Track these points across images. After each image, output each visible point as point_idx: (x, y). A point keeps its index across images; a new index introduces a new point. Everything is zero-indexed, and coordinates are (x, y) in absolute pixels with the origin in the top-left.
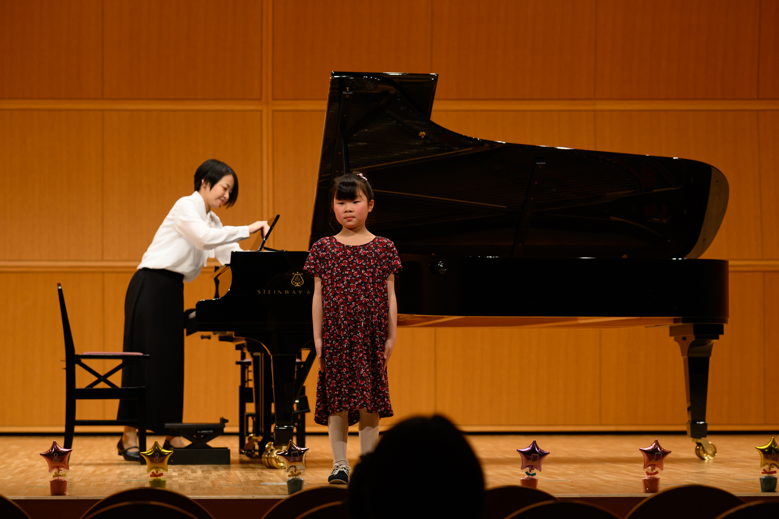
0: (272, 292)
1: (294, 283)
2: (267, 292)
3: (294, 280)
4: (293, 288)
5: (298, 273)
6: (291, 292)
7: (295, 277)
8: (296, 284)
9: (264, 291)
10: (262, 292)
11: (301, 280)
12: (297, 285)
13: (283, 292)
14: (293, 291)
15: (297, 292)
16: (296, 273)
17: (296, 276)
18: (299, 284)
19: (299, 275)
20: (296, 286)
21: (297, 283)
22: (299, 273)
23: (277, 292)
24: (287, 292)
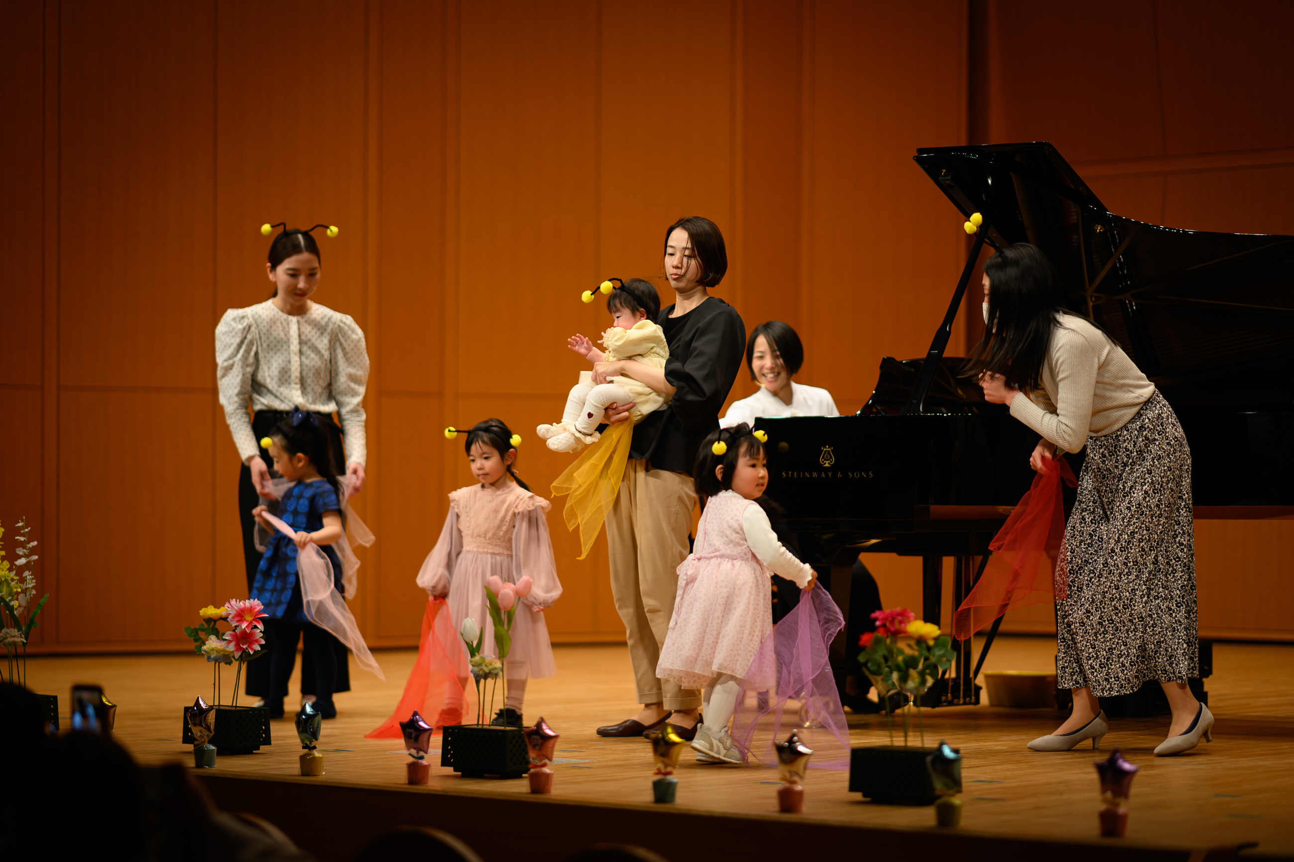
0: (799, 475)
1: (823, 462)
2: (793, 474)
3: (823, 457)
4: (821, 468)
5: (827, 447)
6: (819, 475)
7: (825, 454)
8: (825, 463)
9: (789, 474)
10: (787, 474)
11: (831, 457)
12: (827, 465)
13: (811, 475)
14: (821, 474)
15: (827, 475)
16: (826, 448)
17: (826, 451)
18: (829, 463)
19: (829, 451)
20: (825, 466)
21: (827, 462)
22: (829, 448)
23: (804, 474)
24: (815, 475)
